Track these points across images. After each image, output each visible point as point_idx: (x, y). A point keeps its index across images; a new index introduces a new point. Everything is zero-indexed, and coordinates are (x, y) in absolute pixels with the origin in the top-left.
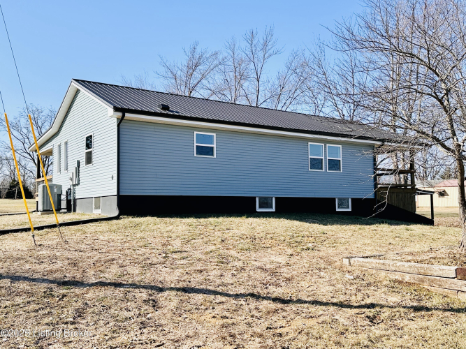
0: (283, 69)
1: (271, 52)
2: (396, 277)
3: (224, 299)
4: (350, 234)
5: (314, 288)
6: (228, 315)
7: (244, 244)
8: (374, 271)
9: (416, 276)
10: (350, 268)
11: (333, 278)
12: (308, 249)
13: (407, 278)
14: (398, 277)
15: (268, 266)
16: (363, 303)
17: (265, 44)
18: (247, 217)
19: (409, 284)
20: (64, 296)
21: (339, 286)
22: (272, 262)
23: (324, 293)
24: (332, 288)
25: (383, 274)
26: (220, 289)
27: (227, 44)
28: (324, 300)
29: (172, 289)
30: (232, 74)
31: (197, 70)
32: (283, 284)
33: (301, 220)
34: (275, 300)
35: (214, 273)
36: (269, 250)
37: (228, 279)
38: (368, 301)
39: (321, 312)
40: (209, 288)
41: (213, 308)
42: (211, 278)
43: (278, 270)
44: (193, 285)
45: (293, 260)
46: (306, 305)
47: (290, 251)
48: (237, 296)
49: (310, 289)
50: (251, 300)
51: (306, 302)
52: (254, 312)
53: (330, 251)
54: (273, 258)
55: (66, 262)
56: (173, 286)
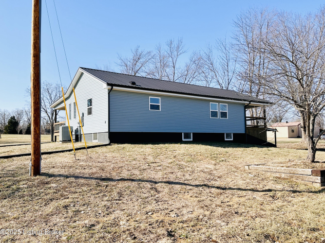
0: (188, 61)
1: (181, 51)
2: (277, 175)
3: (191, 187)
4: (241, 153)
5: (235, 181)
6: (197, 195)
7: (186, 158)
8: (264, 173)
9: (288, 175)
10: (250, 171)
11: (243, 176)
12: (223, 161)
13: (283, 176)
14: (278, 175)
15: (206, 170)
16: (264, 189)
17: (178, 47)
18: (181, 144)
19: (284, 179)
20: (107, 186)
21: (248, 180)
22: (207, 168)
23: (241, 184)
24: (244, 182)
25: (269, 174)
26: (186, 182)
27: (156, 47)
28: (243, 188)
29: (161, 182)
30: (159, 64)
31: (139, 61)
32: (218, 180)
33: (211, 145)
34: (218, 188)
35: (179, 174)
36: (202, 161)
37: (187, 177)
38: (267, 188)
39: (245, 194)
40: (180, 181)
41: (188, 192)
42: (179, 176)
43: (212, 172)
44: (172, 180)
45: (217, 167)
46: (235, 190)
47: (213, 162)
48: (197, 186)
49: (233, 182)
50: (205, 188)
51: (234, 189)
52: (210, 194)
53: (235, 161)
54: (206, 166)
55: (98, 169)
56: (160, 180)
